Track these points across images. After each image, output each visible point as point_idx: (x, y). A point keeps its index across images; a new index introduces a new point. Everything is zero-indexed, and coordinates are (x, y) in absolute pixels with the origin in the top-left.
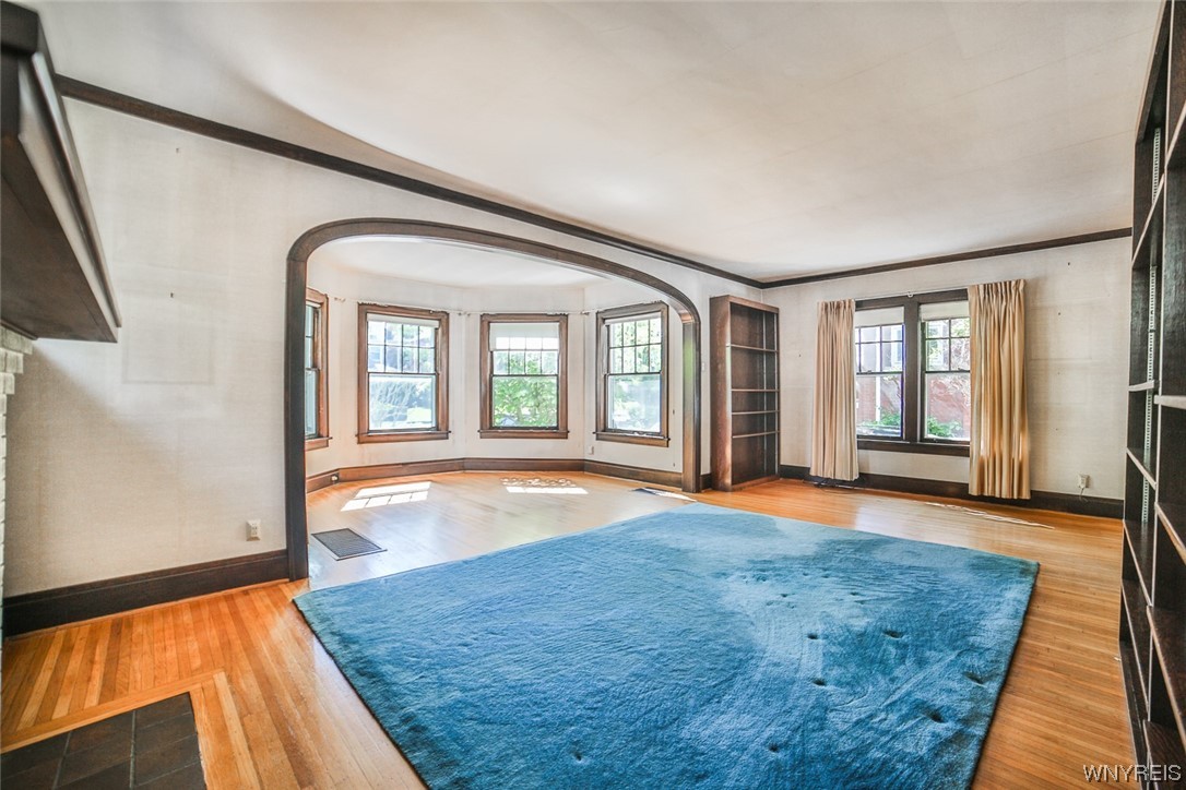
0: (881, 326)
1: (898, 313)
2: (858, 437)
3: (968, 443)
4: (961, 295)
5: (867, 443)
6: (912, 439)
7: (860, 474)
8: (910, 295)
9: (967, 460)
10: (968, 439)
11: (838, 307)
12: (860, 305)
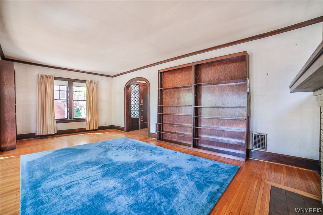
0: (60, 85)
1: (66, 83)
2: (56, 119)
3: (86, 118)
4: (85, 81)
5: (58, 121)
6: (71, 119)
7: (57, 131)
8: (71, 78)
9: (86, 122)
10: (86, 117)
11: (48, 77)
12: (56, 78)
